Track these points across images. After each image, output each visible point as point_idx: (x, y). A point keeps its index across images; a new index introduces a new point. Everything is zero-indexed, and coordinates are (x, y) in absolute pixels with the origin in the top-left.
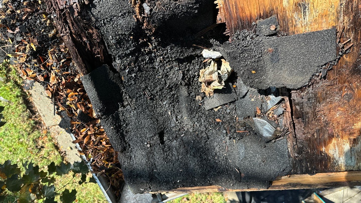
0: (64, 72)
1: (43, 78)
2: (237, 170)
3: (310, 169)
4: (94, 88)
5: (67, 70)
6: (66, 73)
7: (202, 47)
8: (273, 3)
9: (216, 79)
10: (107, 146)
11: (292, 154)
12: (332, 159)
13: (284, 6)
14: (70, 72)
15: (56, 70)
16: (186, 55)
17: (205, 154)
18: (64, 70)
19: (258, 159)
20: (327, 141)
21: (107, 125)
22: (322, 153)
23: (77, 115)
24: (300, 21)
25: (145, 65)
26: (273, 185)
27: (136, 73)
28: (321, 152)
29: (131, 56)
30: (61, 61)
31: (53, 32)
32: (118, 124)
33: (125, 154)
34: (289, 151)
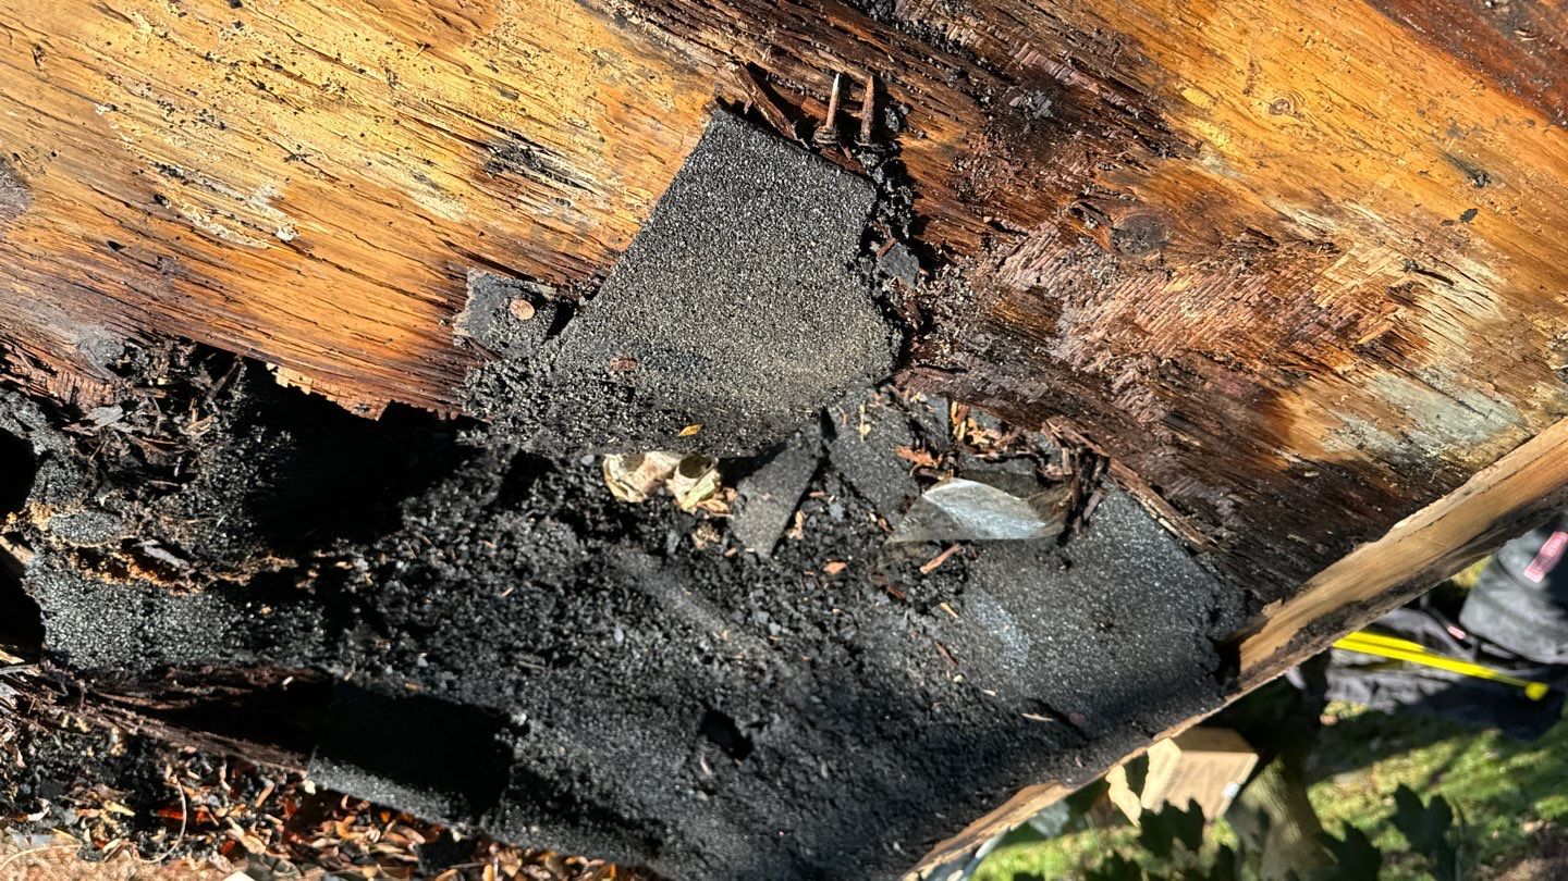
0: (256, 799)
2: (1036, 717)
5: (261, 787)
6: (265, 794)
9: (673, 461)
11: (1193, 535)
14: (270, 784)
15: (232, 814)
18: (252, 794)
20: (1265, 422)
21: (517, 832)
22: (1302, 471)
24: (573, 204)
25: (421, 604)
26: (1243, 669)
27: (423, 648)
29: (347, 631)
30: (218, 781)
31: (115, 733)
33: (668, 855)
34: (1172, 529)
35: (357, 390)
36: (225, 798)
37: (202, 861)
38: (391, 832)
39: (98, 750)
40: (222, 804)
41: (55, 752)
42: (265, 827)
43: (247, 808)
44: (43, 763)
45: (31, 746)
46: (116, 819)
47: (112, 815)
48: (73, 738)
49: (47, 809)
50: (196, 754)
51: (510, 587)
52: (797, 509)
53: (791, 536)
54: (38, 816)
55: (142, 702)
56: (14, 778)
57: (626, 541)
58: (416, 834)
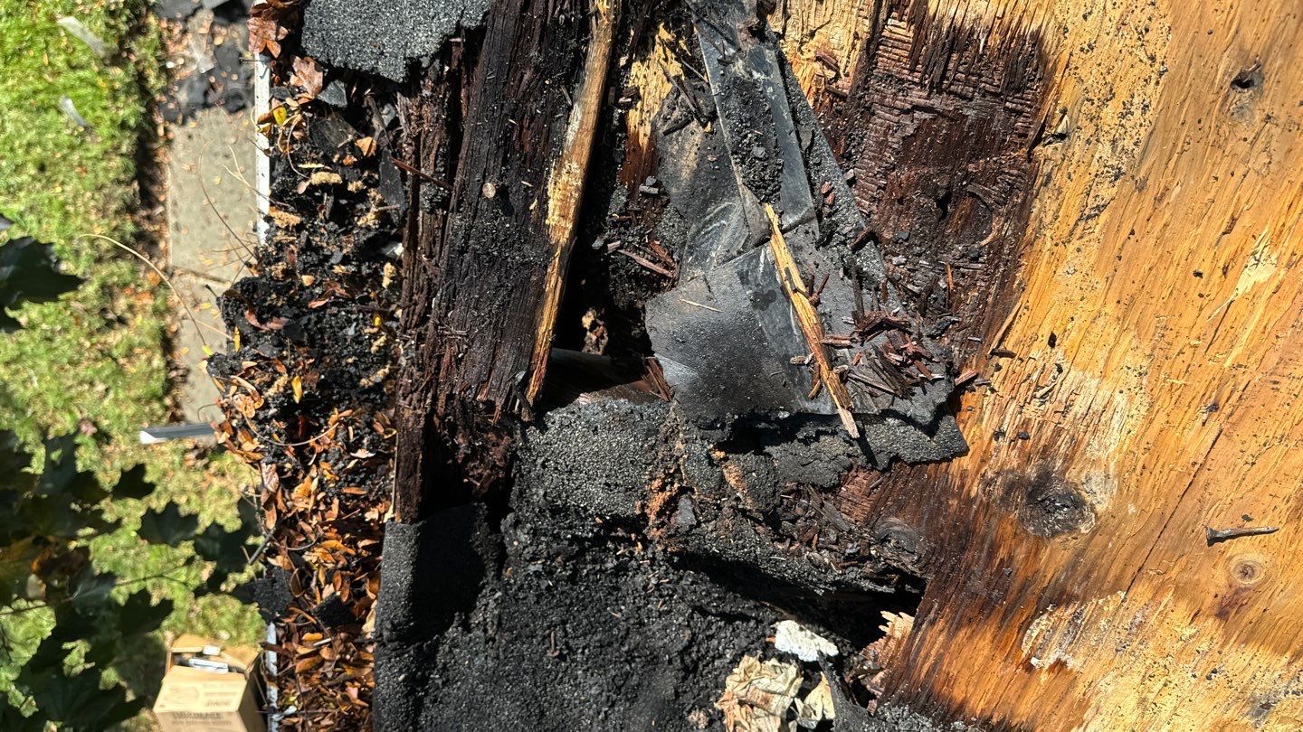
0: (348, 486)
1: (276, 478)
4: (412, 563)
5: (360, 485)
6: (354, 491)
9: (779, 713)
10: (358, 702)
14: (365, 490)
15: (326, 472)
16: (727, 609)
18: (353, 481)
23: (318, 599)
25: (595, 574)
27: (557, 582)
29: (566, 544)
30: (355, 452)
31: (380, 374)
32: (424, 674)
35: (892, 657)
36: (341, 465)
37: (258, 456)
38: (342, 576)
39: (355, 364)
40: (335, 464)
41: (336, 329)
42: (326, 503)
43: (337, 482)
44: (319, 320)
45: (335, 310)
46: (285, 390)
47: (288, 386)
48: (360, 343)
49: (265, 328)
50: (373, 430)
51: (619, 615)
54: (254, 322)
55: (440, 410)
56: (291, 298)
57: (681, 674)
58: (347, 592)
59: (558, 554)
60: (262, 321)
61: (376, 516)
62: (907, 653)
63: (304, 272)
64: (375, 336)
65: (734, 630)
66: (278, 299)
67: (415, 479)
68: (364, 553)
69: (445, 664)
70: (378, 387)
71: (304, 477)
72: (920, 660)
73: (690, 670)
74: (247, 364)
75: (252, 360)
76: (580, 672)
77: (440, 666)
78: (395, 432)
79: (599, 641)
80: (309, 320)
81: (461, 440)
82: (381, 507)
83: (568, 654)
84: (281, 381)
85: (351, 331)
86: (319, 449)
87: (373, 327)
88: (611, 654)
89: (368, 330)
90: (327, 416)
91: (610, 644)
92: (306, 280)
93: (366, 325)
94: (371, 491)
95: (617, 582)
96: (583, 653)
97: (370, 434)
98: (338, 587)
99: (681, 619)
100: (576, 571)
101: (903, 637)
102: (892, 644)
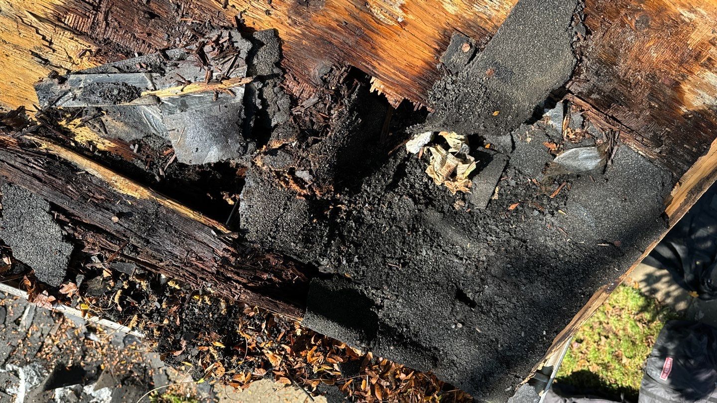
0: (278, 338)
1: (261, 370)
2: (603, 245)
3: (694, 149)
4: (328, 320)
5: (279, 332)
6: (281, 335)
7: (401, 145)
8: (438, 24)
9: (457, 162)
10: (410, 376)
11: (651, 155)
12: (709, 109)
13: (454, 13)
14: (283, 331)
15: (267, 346)
16: (392, 173)
17: (542, 264)
18: (276, 336)
19: (614, 204)
20: (677, 95)
21: (385, 350)
22: (688, 115)
23: (340, 374)
24: (489, 8)
25: (357, 233)
26: (669, 216)
27: (357, 253)
28: (685, 116)
29: (333, 242)
30: (262, 329)
31: (223, 305)
32: (396, 335)
33: (441, 365)
34: (643, 154)
35: (396, 92)
36: (265, 337)
37: (249, 374)
38: (329, 357)
39: (213, 314)
40: (264, 340)
41: (194, 317)
42: (282, 351)
43: (273, 342)
44: (187, 323)
45: (184, 314)
46: (217, 350)
47: (215, 348)
48: (204, 308)
49: (184, 348)
50: (253, 317)
51: (387, 229)
52: (496, 186)
53: (493, 198)
54: (180, 352)
55: (244, 281)
56: (173, 332)
57: (430, 207)
58: (339, 358)
59: (339, 248)
60: (180, 348)
61: (300, 330)
62: (393, 84)
63: (161, 322)
64: (203, 301)
65: (411, 174)
66: (171, 338)
67: (280, 304)
68: (319, 342)
69: (396, 323)
70: (228, 307)
71: (266, 357)
72: (397, 78)
73: (429, 202)
74: (200, 363)
75: (199, 360)
76: (418, 257)
77: (396, 326)
78: (256, 307)
79: (400, 242)
80: (185, 327)
81: (265, 276)
82: (297, 327)
83: (404, 260)
84: (212, 350)
85: (197, 310)
86: (254, 345)
87: (199, 300)
88: (410, 238)
89: (199, 303)
90: (239, 336)
91: (404, 238)
92: (166, 322)
93: (196, 304)
94: (285, 328)
95: (367, 224)
96: (406, 253)
97: (254, 319)
98: (335, 362)
99: (396, 198)
100: (353, 242)
101: (384, 84)
102: (388, 91)
